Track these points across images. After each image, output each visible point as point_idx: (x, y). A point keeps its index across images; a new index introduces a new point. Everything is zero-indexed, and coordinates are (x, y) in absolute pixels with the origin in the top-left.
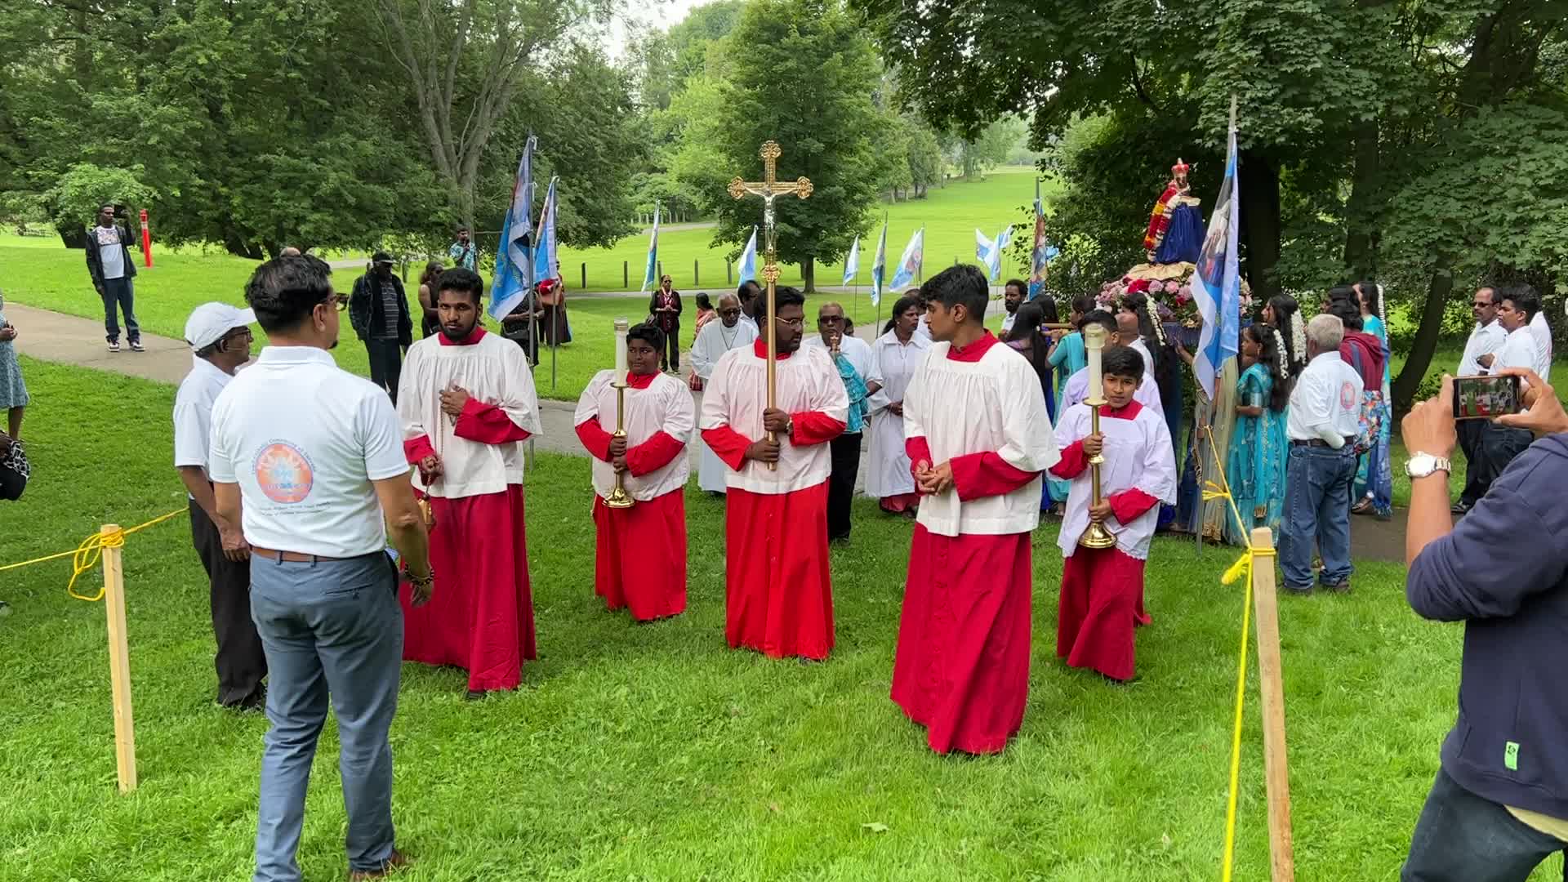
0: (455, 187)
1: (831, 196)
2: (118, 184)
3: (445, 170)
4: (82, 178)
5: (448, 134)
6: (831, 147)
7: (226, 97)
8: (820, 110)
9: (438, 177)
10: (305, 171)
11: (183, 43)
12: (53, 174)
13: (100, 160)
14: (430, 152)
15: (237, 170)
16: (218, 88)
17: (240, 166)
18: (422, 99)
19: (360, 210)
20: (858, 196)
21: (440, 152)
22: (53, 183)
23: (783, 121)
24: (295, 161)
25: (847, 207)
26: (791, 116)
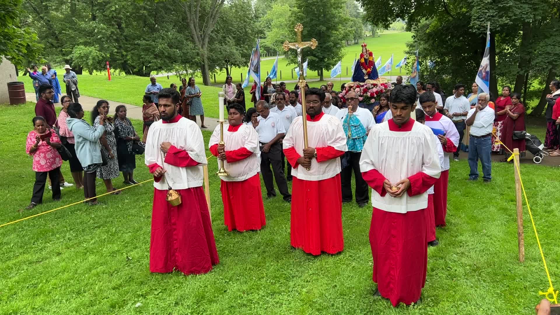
0: (201, 50)
1: (328, 46)
2: (91, 52)
3: (197, 43)
4: (79, 51)
5: (198, 30)
6: (328, 29)
7: (123, 22)
8: (325, 16)
9: (195, 46)
10: (150, 45)
11: (109, 3)
12: (70, 50)
13: (86, 44)
14: (192, 37)
15: (129, 46)
16: (121, 19)
17: (130, 44)
18: (189, 18)
19: (169, 57)
20: (338, 46)
21: (196, 37)
22: (71, 52)
23: (312, 20)
24: (147, 42)
25: (334, 49)
26: (314, 18)
